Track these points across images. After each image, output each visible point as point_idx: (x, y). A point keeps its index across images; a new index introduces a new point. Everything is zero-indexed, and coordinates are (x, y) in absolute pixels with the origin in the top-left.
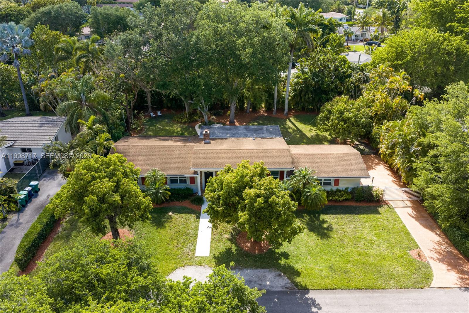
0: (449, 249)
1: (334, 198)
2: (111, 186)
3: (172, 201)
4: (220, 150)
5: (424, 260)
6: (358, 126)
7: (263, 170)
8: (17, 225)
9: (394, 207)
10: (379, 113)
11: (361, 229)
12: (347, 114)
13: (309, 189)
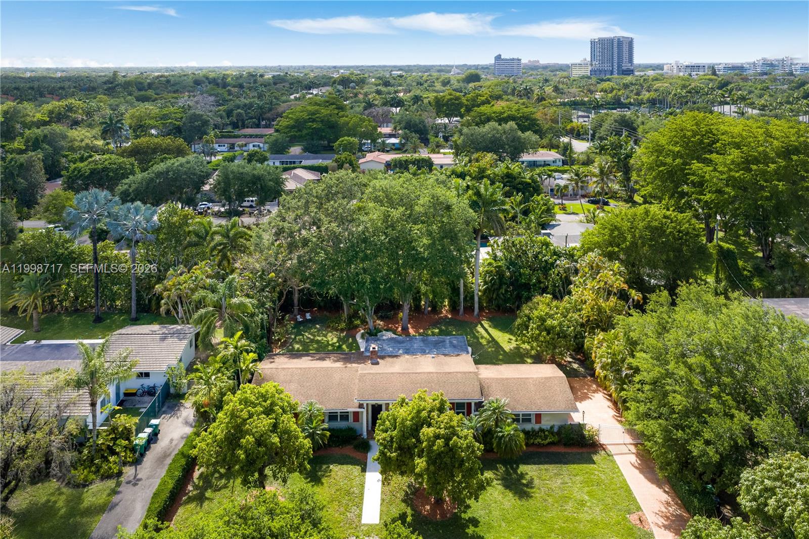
0: (679, 512)
1: (536, 442)
2: (270, 423)
3: (331, 446)
4: (392, 373)
5: (647, 527)
6: (565, 337)
7: (442, 403)
8: (135, 482)
9: (613, 453)
10: (591, 319)
11: (570, 484)
12: (549, 322)
13: (502, 428)
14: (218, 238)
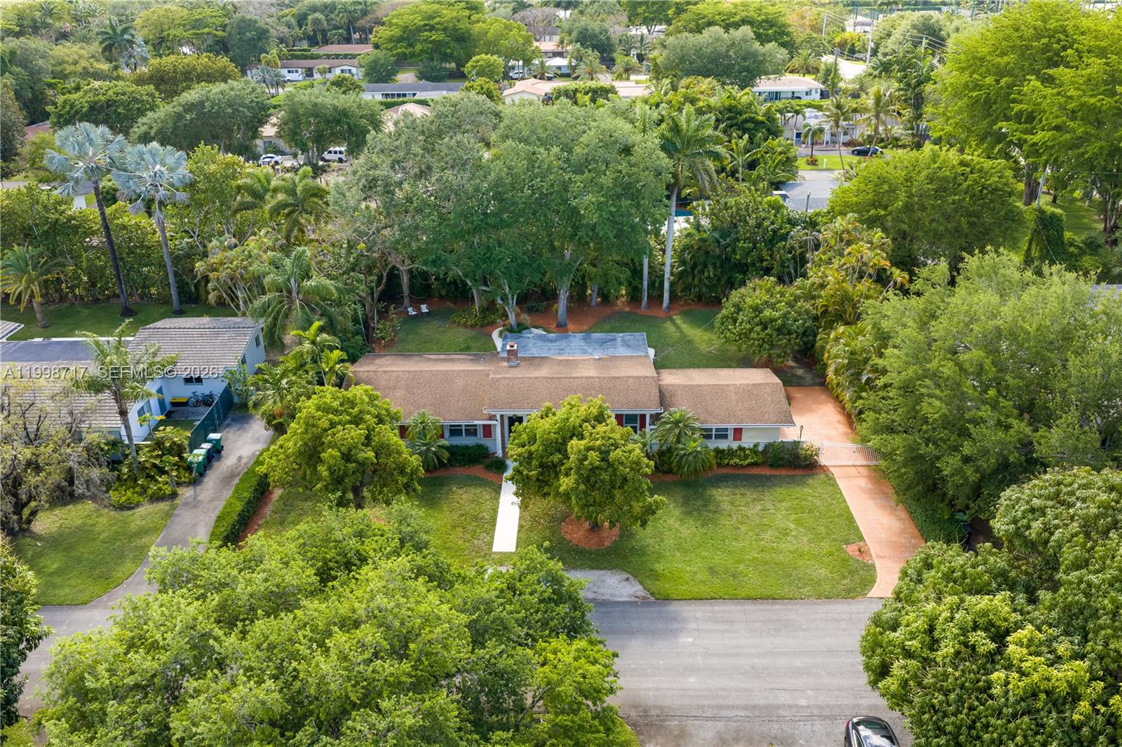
1: (732, 462)
2: (361, 434)
3: (452, 466)
4: (536, 378)
5: (868, 558)
6: (789, 333)
7: (602, 411)
8: (194, 504)
9: (836, 476)
10: (830, 309)
11: (772, 511)
12: (768, 313)
13: (685, 445)
14: (281, 197)
